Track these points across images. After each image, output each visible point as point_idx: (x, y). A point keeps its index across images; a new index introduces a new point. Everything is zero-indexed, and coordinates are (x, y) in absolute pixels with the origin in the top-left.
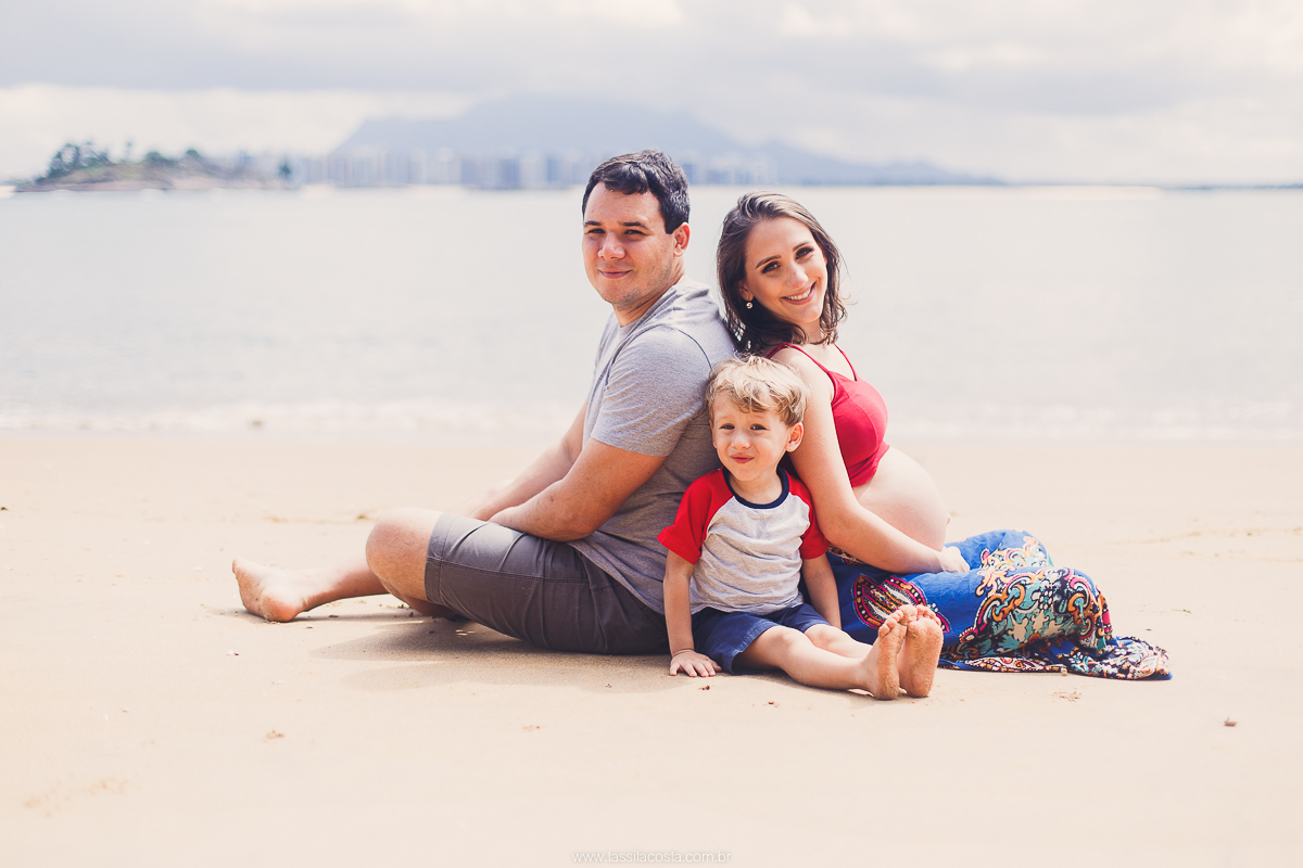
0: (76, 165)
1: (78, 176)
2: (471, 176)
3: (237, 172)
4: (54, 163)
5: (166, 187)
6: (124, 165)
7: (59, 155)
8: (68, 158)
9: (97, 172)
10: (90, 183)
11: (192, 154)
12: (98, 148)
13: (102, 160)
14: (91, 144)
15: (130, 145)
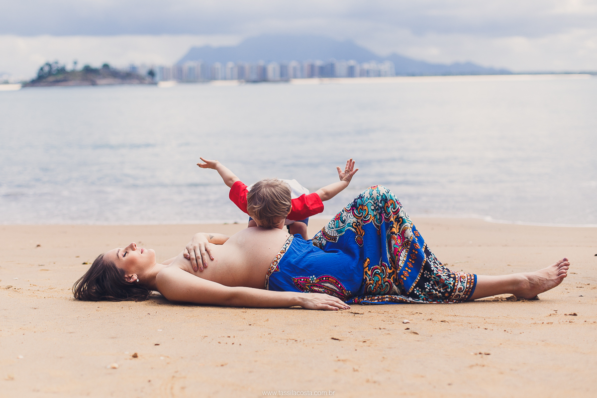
0: (50, 73)
1: (51, 79)
2: (242, 76)
3: (127, 76)
4: (39, 73)
5: (94, 84)
6: (73, 73)
7: (42, 69)
8: (46, 69)
9: (60, 77)
10: (56, 83)
11: (106, 66)
12: (61, 64)
13: (62, 71)
14: (57, 63)
15: (75, 63)
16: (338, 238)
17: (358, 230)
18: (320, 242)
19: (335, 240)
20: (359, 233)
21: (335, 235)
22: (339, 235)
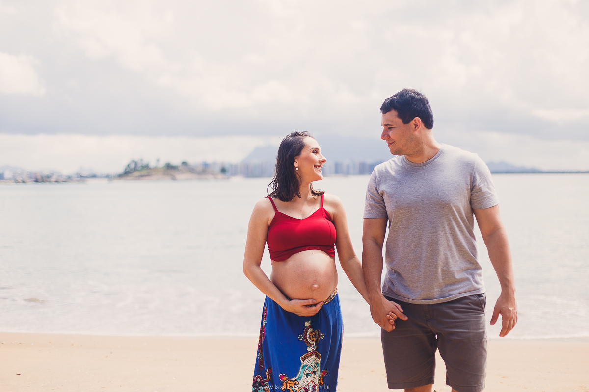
0: (135, 169)
1: (136, 174)
3: (203, 171)
4: (126, 168)
5: (173, 178)
6: (156, 169)
7: (128, 166)
8: (132, 166)
9: (144, 172)
10: (141, 177)
11: (184, 163)
12: (145, 162)
13: (146, 167)
14: (142, 160)
15: (158, 160)
16: (302, 361)
17: (292, 382)
18: (313, 346)
19: (302, 358)
20: (289, 382)
21: (305, 361)
22: (303, 364)
